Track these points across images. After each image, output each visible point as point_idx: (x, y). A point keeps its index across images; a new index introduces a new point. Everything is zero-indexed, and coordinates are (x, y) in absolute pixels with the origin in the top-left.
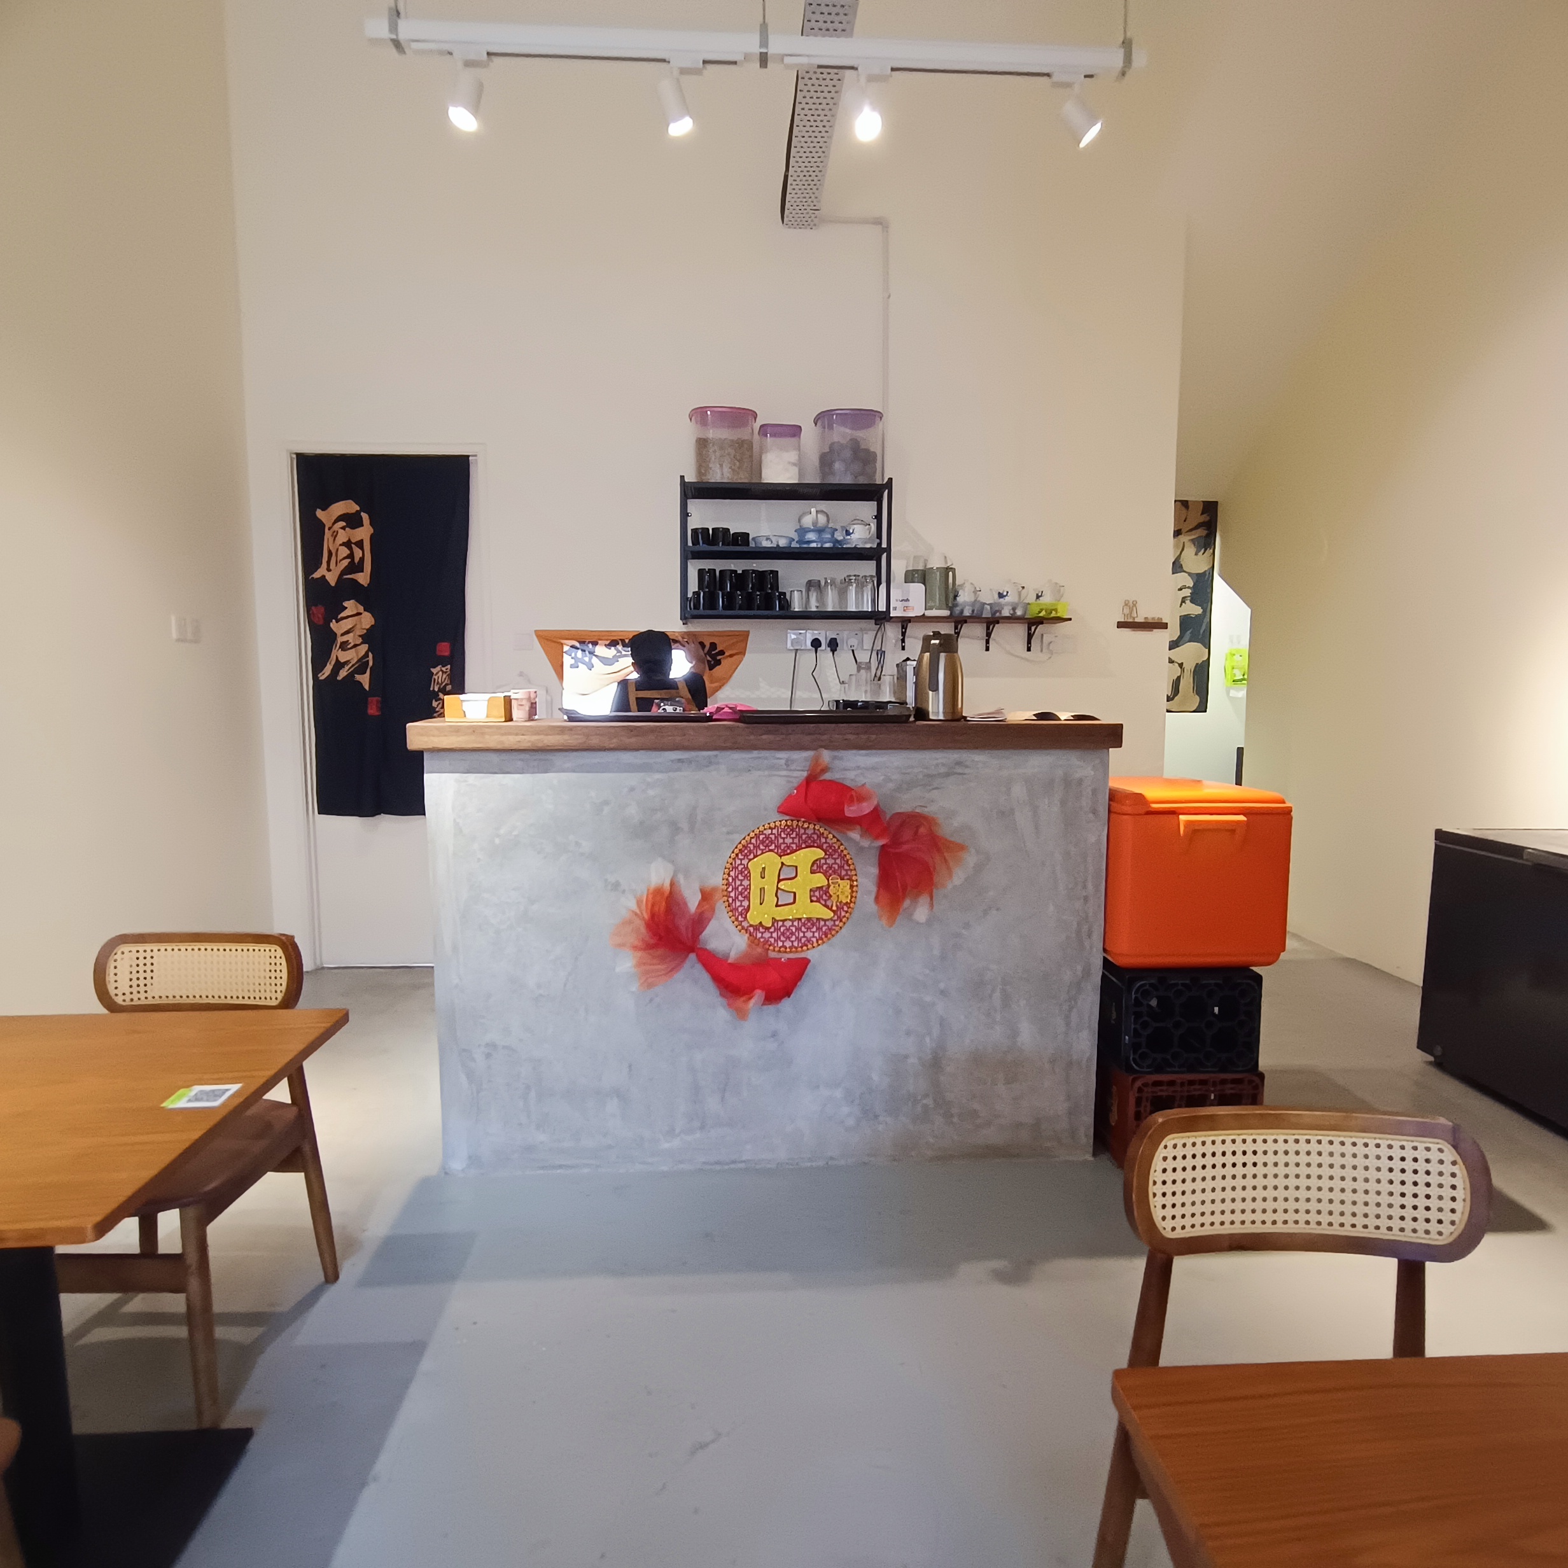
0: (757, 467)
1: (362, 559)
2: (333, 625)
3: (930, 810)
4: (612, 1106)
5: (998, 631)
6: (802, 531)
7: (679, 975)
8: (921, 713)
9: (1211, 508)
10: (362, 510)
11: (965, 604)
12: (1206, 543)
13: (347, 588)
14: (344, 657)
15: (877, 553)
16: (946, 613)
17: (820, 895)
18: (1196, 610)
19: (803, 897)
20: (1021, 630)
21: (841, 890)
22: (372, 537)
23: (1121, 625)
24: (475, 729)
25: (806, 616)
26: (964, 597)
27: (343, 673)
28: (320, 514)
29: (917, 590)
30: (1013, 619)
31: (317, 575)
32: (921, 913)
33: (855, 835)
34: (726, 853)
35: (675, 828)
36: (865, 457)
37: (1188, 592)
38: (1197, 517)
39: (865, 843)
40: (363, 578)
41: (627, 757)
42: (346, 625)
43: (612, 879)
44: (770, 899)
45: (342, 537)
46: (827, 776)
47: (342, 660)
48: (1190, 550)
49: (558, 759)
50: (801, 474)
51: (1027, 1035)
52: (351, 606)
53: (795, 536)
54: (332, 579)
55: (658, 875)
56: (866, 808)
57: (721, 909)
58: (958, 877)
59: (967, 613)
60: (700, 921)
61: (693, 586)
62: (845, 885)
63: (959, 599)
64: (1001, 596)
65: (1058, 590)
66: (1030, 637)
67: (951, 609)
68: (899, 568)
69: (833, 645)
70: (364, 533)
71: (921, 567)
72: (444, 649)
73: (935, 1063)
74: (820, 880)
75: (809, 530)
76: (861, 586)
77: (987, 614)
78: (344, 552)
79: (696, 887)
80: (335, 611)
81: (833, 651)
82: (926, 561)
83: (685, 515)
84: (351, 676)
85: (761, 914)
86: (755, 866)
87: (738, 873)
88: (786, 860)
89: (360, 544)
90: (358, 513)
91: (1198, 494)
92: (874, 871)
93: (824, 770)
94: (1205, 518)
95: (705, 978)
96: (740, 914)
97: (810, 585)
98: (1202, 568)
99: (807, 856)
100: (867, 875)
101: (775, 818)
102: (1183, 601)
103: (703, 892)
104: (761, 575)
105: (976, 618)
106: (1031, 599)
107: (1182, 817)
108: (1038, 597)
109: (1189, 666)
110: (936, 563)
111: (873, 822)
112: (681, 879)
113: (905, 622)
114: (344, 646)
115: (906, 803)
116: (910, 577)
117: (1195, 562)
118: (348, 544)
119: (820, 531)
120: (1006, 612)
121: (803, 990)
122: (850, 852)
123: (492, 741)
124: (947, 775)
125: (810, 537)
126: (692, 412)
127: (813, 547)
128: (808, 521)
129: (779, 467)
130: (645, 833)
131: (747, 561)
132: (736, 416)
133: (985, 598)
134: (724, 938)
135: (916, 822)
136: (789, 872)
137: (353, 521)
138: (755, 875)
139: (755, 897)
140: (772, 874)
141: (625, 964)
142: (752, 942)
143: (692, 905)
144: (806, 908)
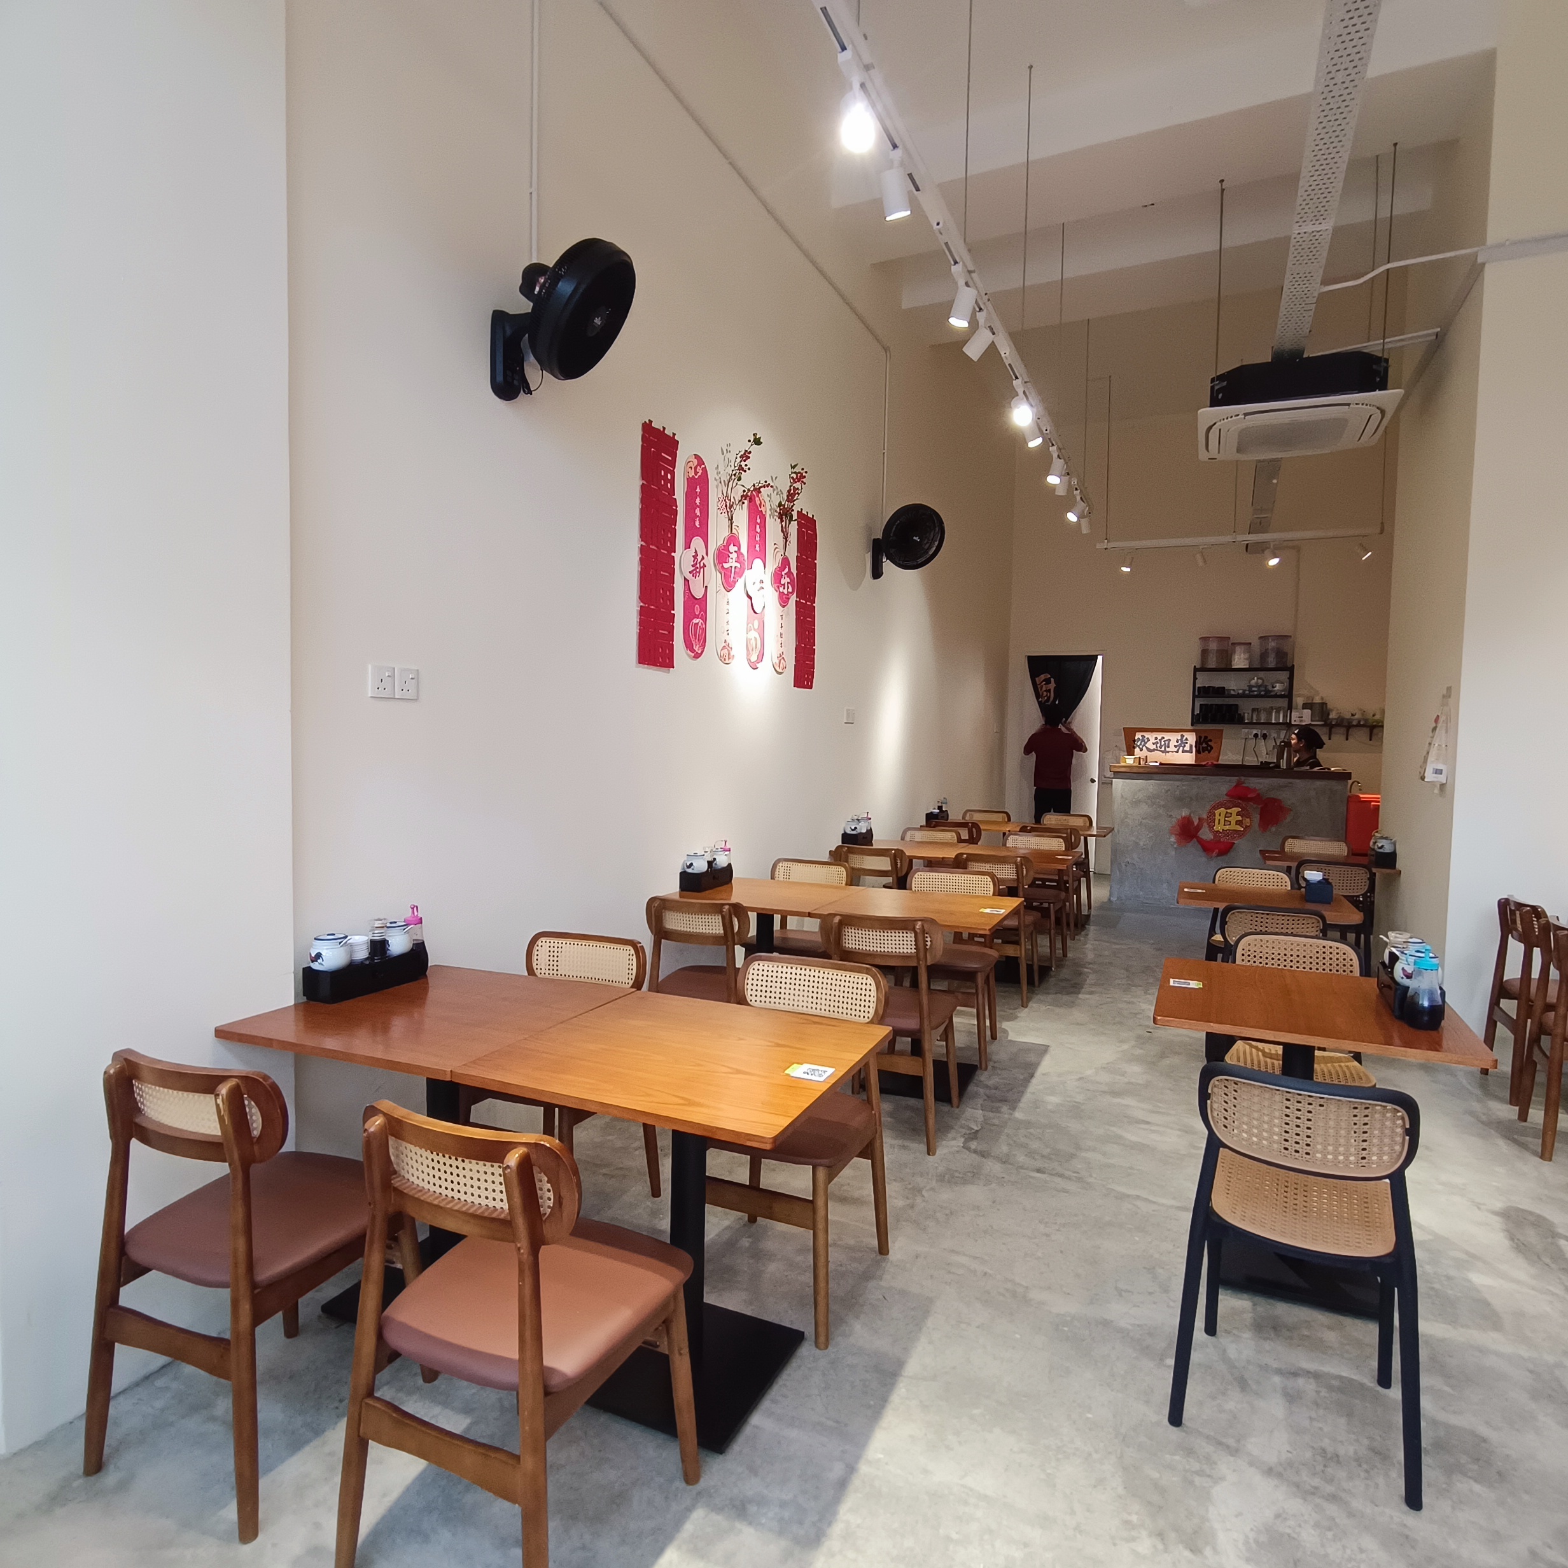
0: (1230, 660)
3: (1280, 798)
4: (1165, 885)
5: (1353, 731)
6: (1250, 687)
7: (1191, 844)
8: (1278, 766)
11: (1333, 719)
15: (1289, 695)
16: (1324, 723)
17: (1238, 823)
19: (1233, 822)
20: (1364, 731)
21: (1247, 822)
22: (1055, 688)
24: (1130, 767)
25: (1251, 723)
26: (1333, 715)
29: (1307, 714)
30: (1358, 725)
32: (1275, 829)
33: (1254, 803)
34: (1208, 807)
35: (1191, 799)
36: (1281, 655)
39: (1255, 806)
41: (1177, 777)
43: (1170, 814)
44: (1222, 822)
46: (1244, 785)
49: (1155, 776)
50: (1250, 663)
53: (1247, 688)
55: (1185, 812)
56: (1257, 796)
57: (1205, 824)
58: (1288, 819)
59: (1334, 723)
60: (1198, 828)
61: (1197, 712)
62: (1248, 820)
63: (1331, 717)
64: (1353, 715)
66: (1368, 734)
67: (1326, 721)
68: (1299, 701)
69: (1265, 736)
70: (1052, 686)
71: (1310, 702)
74: (1239, 818)
75: (1254, 687)
76: (1278, 711)
77: (1346, 723)
79: (1197, 817)
81: (1265, 739)
82: (1311, 699)
83: (1195, 678)
85: (1218, 827)
86: (1217, 812)
87: (1211, 815)
88: (1228, 811)
90: (1050, 678)
92: (1259, 816)
93: (1243, 783)
95: (1199, 846)
96: (1211, 827)
97: (1253, 710)
99: (1235, 811)
100: (1256, 818)
101: (1225, 798)
103: (1199, 819)
104: (1230, 706)
105: (1339, 725)
106: (1369, 717)
107: (1373, 803)
108: (1374, 715)
110: (1317, 700)
111: (1259, 800)
112: (1192, 815)
115: (1272, 795)
116: (1305, 706)
119: (1259, 686)
120: (1355, 723)
121: (1232, 854)
122: (1251, 808)
123: (1135, 770)
124: (1286, 786)
125: (1254, 689)
126: (1200, 638)
127: (1256, 693)
128: (1253, 682)
129: (1240, 660)
130: (1181, 800)
131: (1227, 699)
132: (1221, 639)
133: (1348, 716)
134: (1206, 834)
135: (1275, 801)
136: (1230, 815)
137: (1048, 681)
138: (1217, 815)
139: (1217, 822)
140: (1223, 815)
141: (1173, 839)
142: (1215, 836)
143: (1196, 824)
144: (1234, 827)
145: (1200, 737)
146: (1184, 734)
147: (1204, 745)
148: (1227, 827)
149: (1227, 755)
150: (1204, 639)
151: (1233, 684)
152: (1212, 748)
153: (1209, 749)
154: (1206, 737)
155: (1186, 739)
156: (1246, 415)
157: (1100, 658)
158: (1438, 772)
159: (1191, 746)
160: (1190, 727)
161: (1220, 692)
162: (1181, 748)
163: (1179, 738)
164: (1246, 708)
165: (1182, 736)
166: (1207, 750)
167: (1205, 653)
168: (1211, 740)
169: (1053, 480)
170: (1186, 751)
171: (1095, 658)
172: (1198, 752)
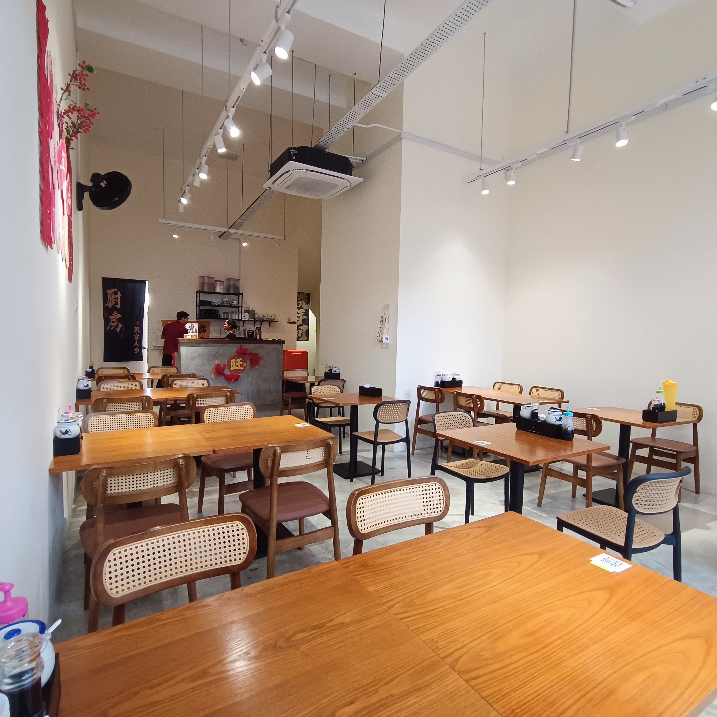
0: (215, 289)
1: (118, 302)
2: (110, 317)
3: (258, 353)
5: (263, 323)
9: (308, 295)
10: (118, 291)
12: (307, 303)
13: (114, 308)
14: (113, 324)
15: (239, 307)
16: (253, 319)
17: (241, 365)
18: (306, 318)
19: (239, 366)
20: (268, 323)
21: (245, 365)
22: (120, 297)
23: (287, 323)
26: (257, 316)
27: (112, 328)
28: (108, 291)
29: (247, 315)
30: (266, 321)
31: (106, 305)
32: (257, 367)
33: (247, 356)
34: (227, 359)
35: (219, 355)
36: (237, 288)
37: (304, 313)
38: (306, 296)
40: (118, 306)
41: (212, 344)
42: (113, 317)
43: (210, 363)
44: (234, 366)
45: (113, 297)
47: (112, 325)
48: (304, 304)
50: (223, 291)
51: (272, 387)
52: (115, 313)
53: (222, 302)
54: (110, 306)
55: (217, 362)
56: (249, 352)
58: (262, 362)
59: (257, 319)
60: (223, 369)
61: (198, 313)
64: (264, 316)
65: (275, 315)
66: (270, 324)
67: (254, 319)
68: (243, 310)
70: (119, 295)
72: (138, 323)
73: (259, 391)
74: (241, 363)
76: (236, 313)
77: (261, 320)
78: (114, 300)
80: (111, 314)
82: (249, 309)
83: (197, 296)
84: (114, 329)
85: (232, 368)
86: (232, 361)
87: (229, 362)
88: (237, 360)
89: (117, 298)
90: (117, 291)
91: (306, 291)
92: (249, 362)
93: (242, 347)
94: (307, 297)
95: (224, 378)
96: (229, 368)
97: (225, 313)
98: (307, 308)
99: (239, 360)
100: (248, 363)
101: (235, 354)
102: (303, 315)
103: (224, 365)
104: (215, 310)
105: (259, 321)
106: (270, 317)
107: (293, 354)
108: (271, 317)
109: (305, 330)
110: (251, 309)
111: (250, 354)
112: (220, 363)
113: (244, 321)
114: (113, 322)
115: (254, 352)
116: (245, 312)
117: (305, 306)
118: (114, 298)
119: (227, 302)
120: (265, 320)
121: (239, 380)
122: (246, 358)
124: (260, 348)
125: (225, 303)
126: (200, 277)
127: (226, 305)
128: (225, 300)
129: (219, 289)
130: (215, 356)
131: (212, 307)
132: (210, 278)
133: (261, 316)
134: (227, 372)
135: (256, 354)
136: (237, 362)
137: (116, 293)
138: (232, 363)
139: (232, 366)
140: (234, 362)
141: (213, 376)
142: (231, 373)
143: (222, 367)
144: (239, 367)
145: (200, 325)
146: (192, 323)
147: (202, 329)
148: (236, 368)
149: (212, 334)
150: (203, 277)
151: (215, 300)
152: (206, 331)
153: (204, 331)
154: (203, 325)
155: (194, 326)
156: (307, 170)
157: (147, 282)
158: (387, 339)
159: (196, 330)
160: (195, 320)
161: (209, 303)
162: (191, 331)
163: (190, 325)
164: (221, 311)
165: (192, 325)
166: (203, 331)
167: (203, 284)
168: (205, 327)
169: (203, 176)
170: (194, 332)
171: (144, 282)
172: (199, 332)
